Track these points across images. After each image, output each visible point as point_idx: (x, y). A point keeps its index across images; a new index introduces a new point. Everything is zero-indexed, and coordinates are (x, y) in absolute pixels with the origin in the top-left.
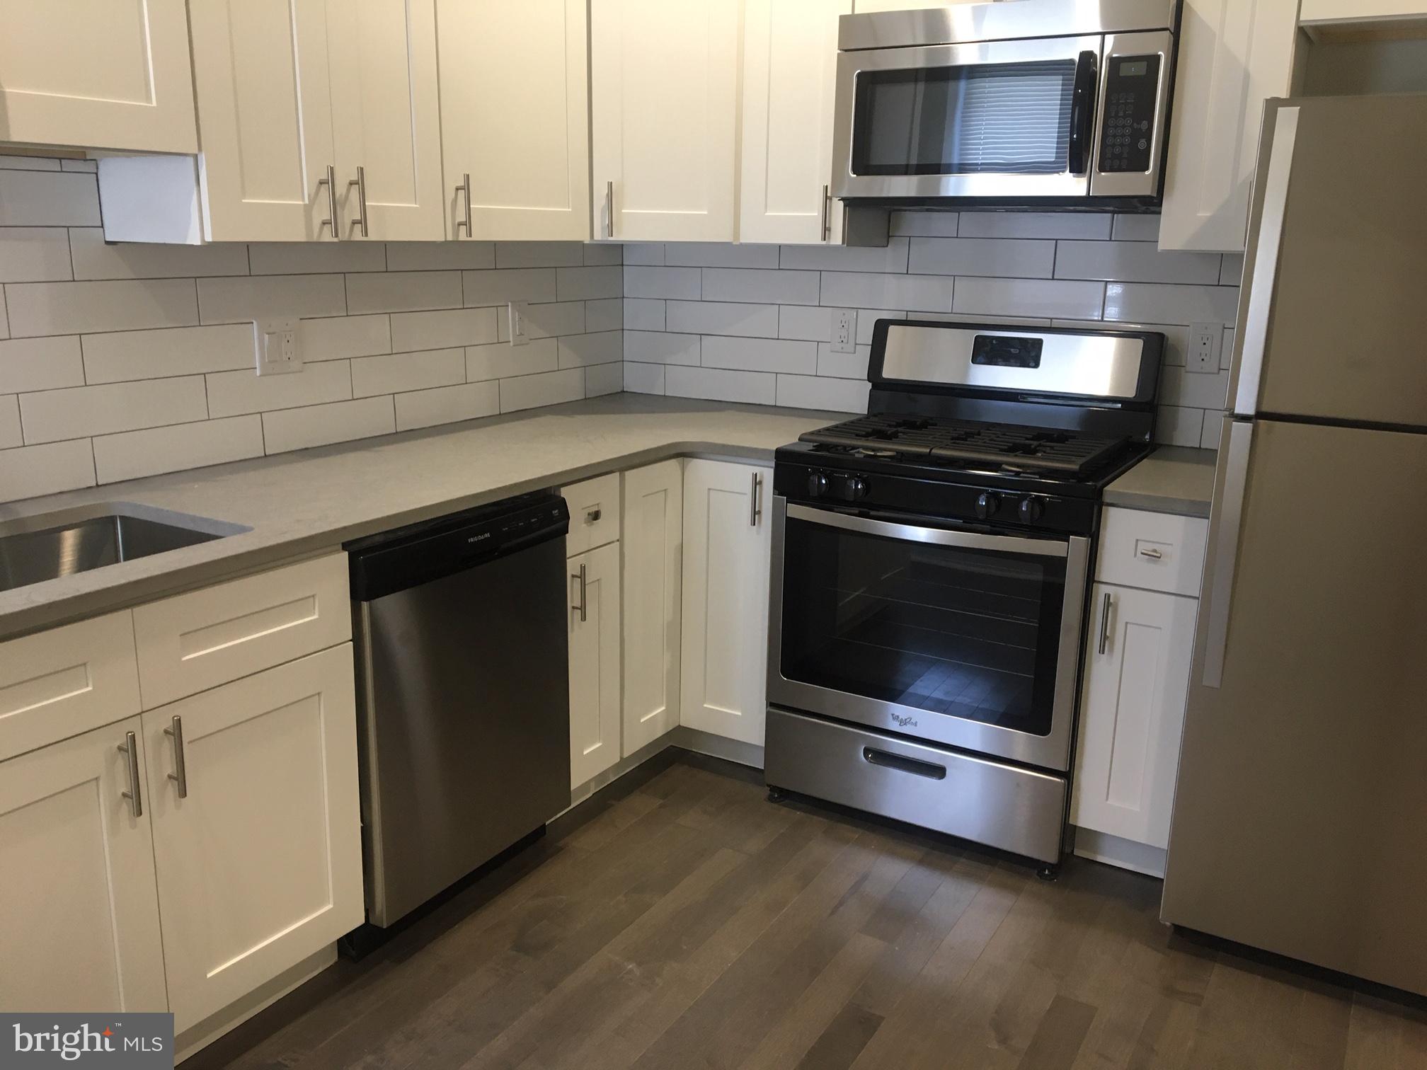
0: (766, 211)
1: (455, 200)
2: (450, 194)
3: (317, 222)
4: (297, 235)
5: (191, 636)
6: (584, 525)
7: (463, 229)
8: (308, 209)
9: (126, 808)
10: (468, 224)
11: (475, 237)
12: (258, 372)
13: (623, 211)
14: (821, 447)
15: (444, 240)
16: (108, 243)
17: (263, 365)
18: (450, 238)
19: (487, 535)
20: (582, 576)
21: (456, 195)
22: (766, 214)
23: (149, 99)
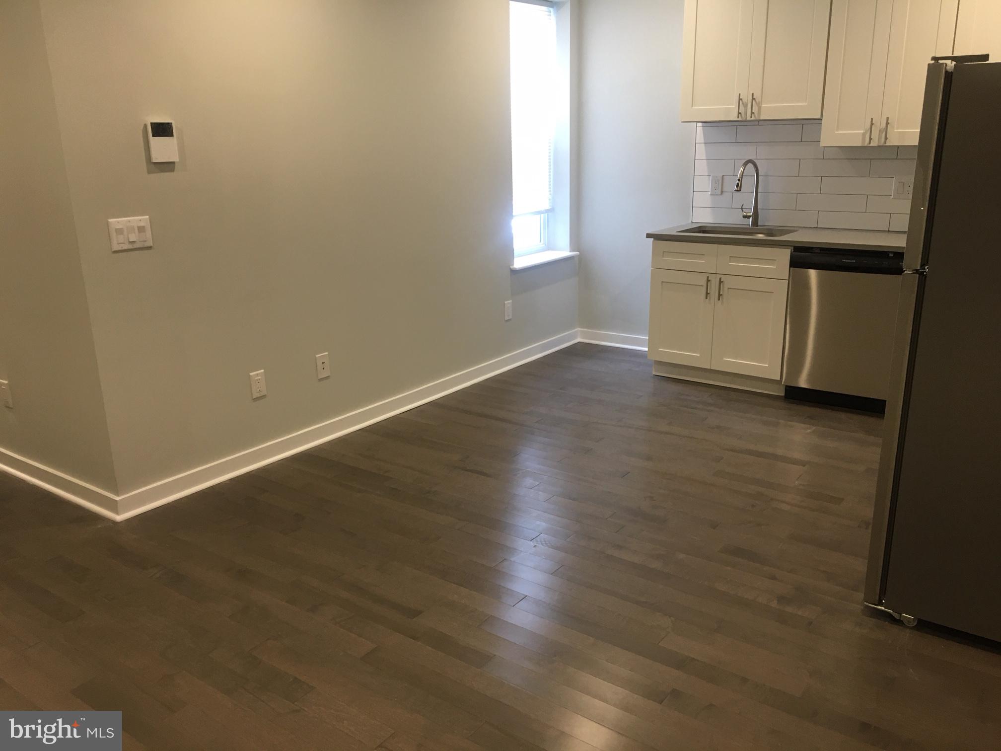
5: (733, 258)
17: (894, 195)
19: (854, 261)
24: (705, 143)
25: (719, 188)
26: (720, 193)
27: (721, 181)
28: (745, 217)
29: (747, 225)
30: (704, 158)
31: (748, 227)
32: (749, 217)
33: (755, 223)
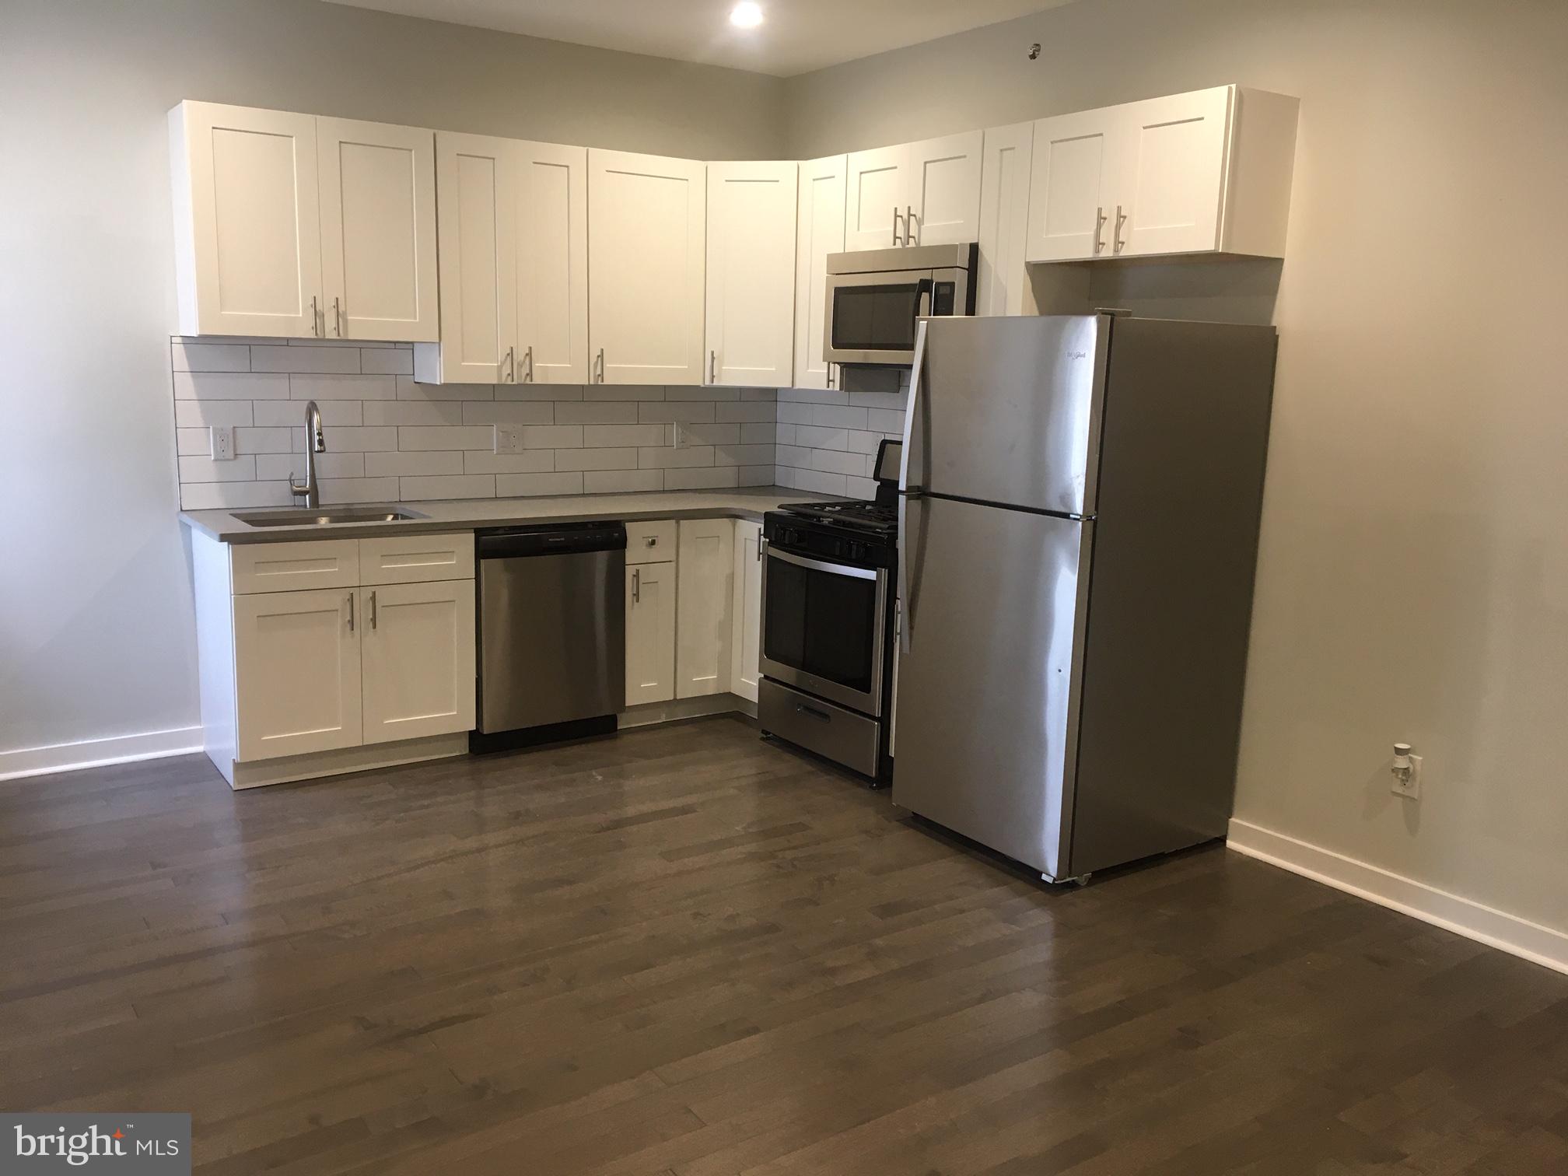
0: (808, 368)
1: (597, 362)
2: (593, 360)
3: (505, 374)
4: (493, 380)
5: (388, 557)
6: (644, 547)
7: (600, 378)
8: (500, 368)
9: (349, 627)
10: (601, 375)
11: (605, 383)
12: (495, 452)
13: (724, 368)
14: (798, 514)
15: (587, 383)
16: (415, 383)
17: (497, 449)
18: (592, 383)
19: (563, 539)
20: (637, 576)
21: (598, 360)
22: (809, 371)
23: (415, 318)
24: (191, 372)
25: (230, 447)
26: (232, 457)
27: (231, 436)
28: (296, 493)
29: (301, 506)
30: (194, 397)
31: (302, 509)
32: (303, 493)
33: (315, 502)
